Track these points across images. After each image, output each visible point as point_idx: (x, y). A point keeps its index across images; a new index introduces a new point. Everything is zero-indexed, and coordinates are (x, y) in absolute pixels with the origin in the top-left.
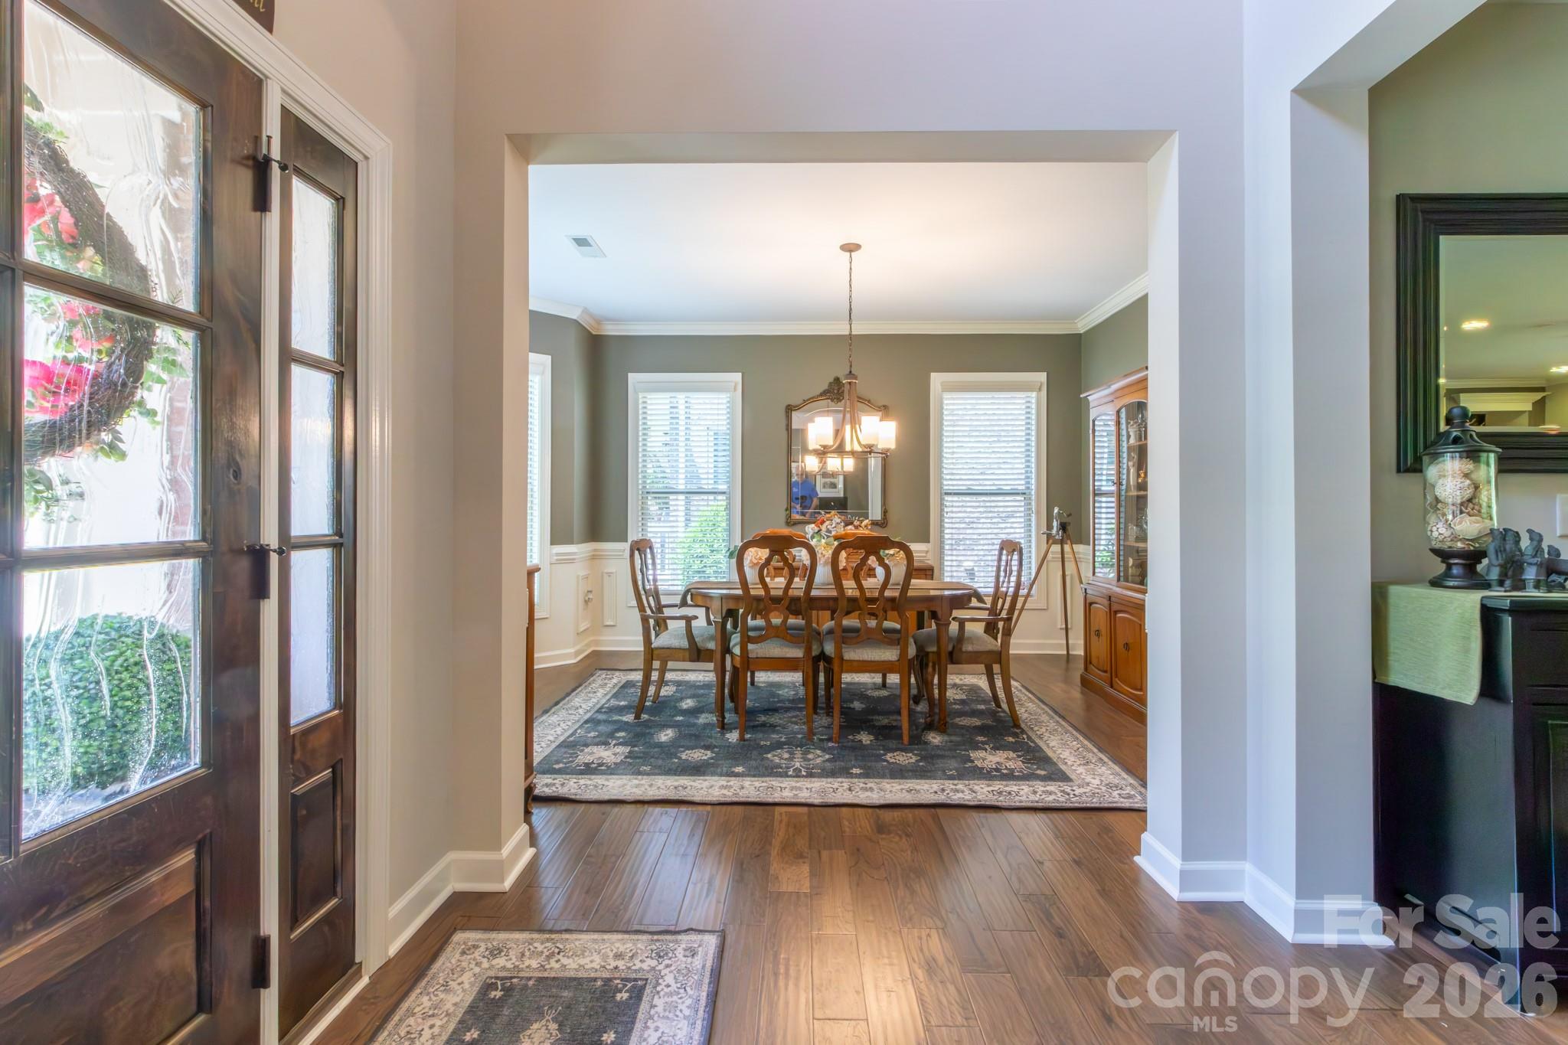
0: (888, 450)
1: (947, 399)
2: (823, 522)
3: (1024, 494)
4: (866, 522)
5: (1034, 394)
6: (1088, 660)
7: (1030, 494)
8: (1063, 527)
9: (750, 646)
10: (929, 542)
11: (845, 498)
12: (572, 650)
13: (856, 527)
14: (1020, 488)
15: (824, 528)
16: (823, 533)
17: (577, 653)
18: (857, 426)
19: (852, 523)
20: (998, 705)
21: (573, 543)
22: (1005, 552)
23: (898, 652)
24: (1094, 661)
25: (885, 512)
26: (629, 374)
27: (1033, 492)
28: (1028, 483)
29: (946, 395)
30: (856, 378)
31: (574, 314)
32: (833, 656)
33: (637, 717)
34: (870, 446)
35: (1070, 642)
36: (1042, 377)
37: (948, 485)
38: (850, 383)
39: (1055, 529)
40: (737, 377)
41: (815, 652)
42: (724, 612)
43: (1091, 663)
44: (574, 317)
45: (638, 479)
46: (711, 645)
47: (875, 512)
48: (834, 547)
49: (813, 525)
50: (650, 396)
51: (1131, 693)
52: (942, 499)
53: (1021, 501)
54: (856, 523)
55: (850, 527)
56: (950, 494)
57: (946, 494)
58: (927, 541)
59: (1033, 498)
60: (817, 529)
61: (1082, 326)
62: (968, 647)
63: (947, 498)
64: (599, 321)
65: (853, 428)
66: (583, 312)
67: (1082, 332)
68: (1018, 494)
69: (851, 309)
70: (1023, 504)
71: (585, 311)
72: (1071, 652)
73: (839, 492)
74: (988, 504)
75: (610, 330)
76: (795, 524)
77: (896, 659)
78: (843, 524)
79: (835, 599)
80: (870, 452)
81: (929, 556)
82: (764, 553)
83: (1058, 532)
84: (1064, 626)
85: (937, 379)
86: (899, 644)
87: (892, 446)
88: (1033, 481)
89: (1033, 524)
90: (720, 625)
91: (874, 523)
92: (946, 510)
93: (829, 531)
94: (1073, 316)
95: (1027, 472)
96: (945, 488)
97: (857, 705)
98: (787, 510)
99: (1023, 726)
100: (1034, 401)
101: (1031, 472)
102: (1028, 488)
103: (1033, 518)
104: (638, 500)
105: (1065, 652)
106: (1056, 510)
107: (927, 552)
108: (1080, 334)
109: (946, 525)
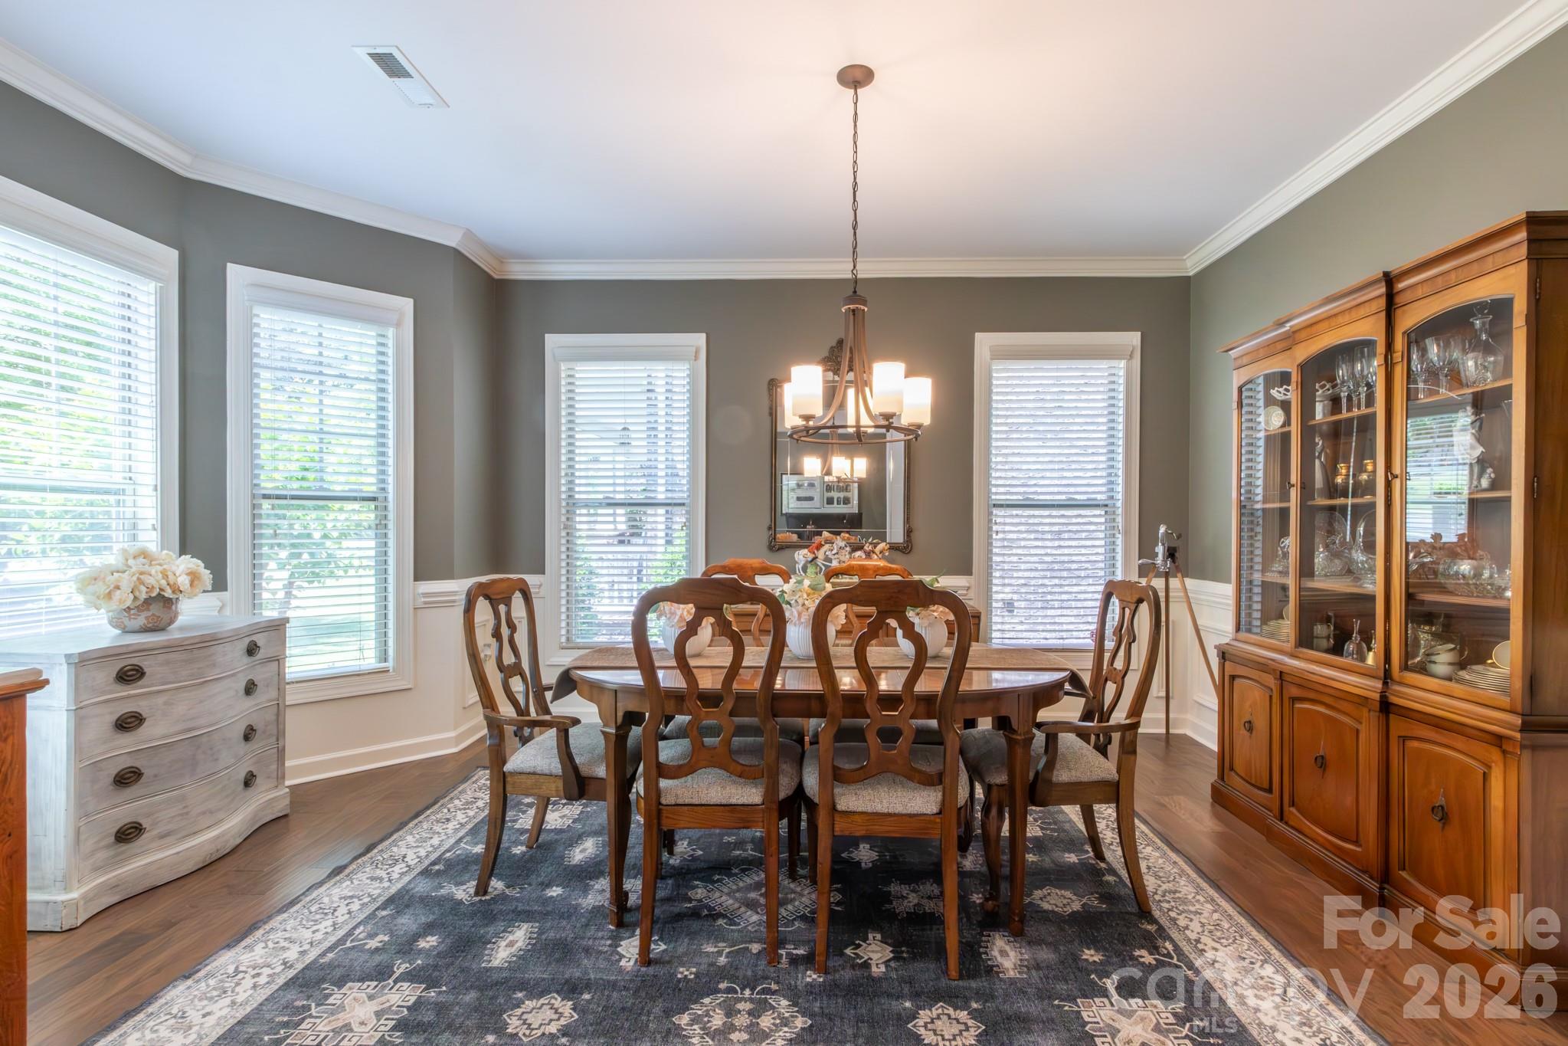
0: (919, 426)
1: (998, 371)
2: (819, 547)
3: (1106, 506)
4: (882, 546)
5: (1122, 364)
6: (1226, 760)
7: (1114, 506)
8: (1171, 554)
9: (664, 783)
10: (971, 574)
11: (860, 515)
12: (452, 734)
13: (868, 555)
14: (1099, 497)
15: (821, 554)
16: (820, 562)
17: (459, 739)
18: (867, 390)
19: (861, 548)
20: (1100, 856)
21: (452, 578)
22: (1115, 600)
23: (940, 795)
24: (1239, 765)
25: (909, 532)
26: (546, 335)
27: (1119, 504)
28: (1112, 490)
29: (997, 366)
30: (864, 303)
31: (451, 239)
32: (816, 800)
33: (482, 889)
34: (888, 417)
35: (1171, 716)
36: (1134, 338)
37: (998, 494)
38: (853, 311)
39: (1160, 556)
40: (700, 339)
41: (785, 790)
42: (620, 714)
43: (1232, 769)
44: (453, 245)
45: (559, 485)
46: (601, 771)
47: (896, 532)
48: (824, 594)
49: (805, 551)
50: (580, 367)
51: (1340, 848)
52: (990, 514)
53: (1100, 516)
54: (868, 547)
55: (858, 554)
56: (1001, 506)
57: (994, 505)
58: (968, 571)
59: (1120, 511)
60: (810, 556)
61: (1192, 264)
62: (1062, 775)
63: (995, 511)
64: (501, 256)
65: (859, 391)
66: (465, 234)
67: (1191, 274)
68: (1097, 506)
69: (855, 184)
70: (1102, 520)
71: (468, 234)
72: (1172, 731)
73: (853, 508)
74: (1031, 521)
75: (519, 272)
76: (781, 548)
77: (935, 810)
78: (848, 549)
79: (820, 698)
80: (888, 427)
81: (972, 594)
82: (687, 611)
83: (1164, 561)
84: (1164, 694)
85: (984, 342)
86: (940, 782)
87: (926, 420)
88: (1120, 488)
89: (1119, 549)
90: (613, 739)
91: (894, 547)
92: (995, 528)
93: (828, 559)
94: (1180, 249)
95: (1110, 475)
96: (993, 497)
97: (865, 854)
98: (770, 528)
99: (1156, 913)
100: (1122, 373)
101: (1116, 475)
102: (1112, 498)
103: (1119, 541)
104: (560, 514)
105: (1163, 731)
106: (1162, 529)
107: (968, 588)
108: (1189, 277)
109: (995, 550)
